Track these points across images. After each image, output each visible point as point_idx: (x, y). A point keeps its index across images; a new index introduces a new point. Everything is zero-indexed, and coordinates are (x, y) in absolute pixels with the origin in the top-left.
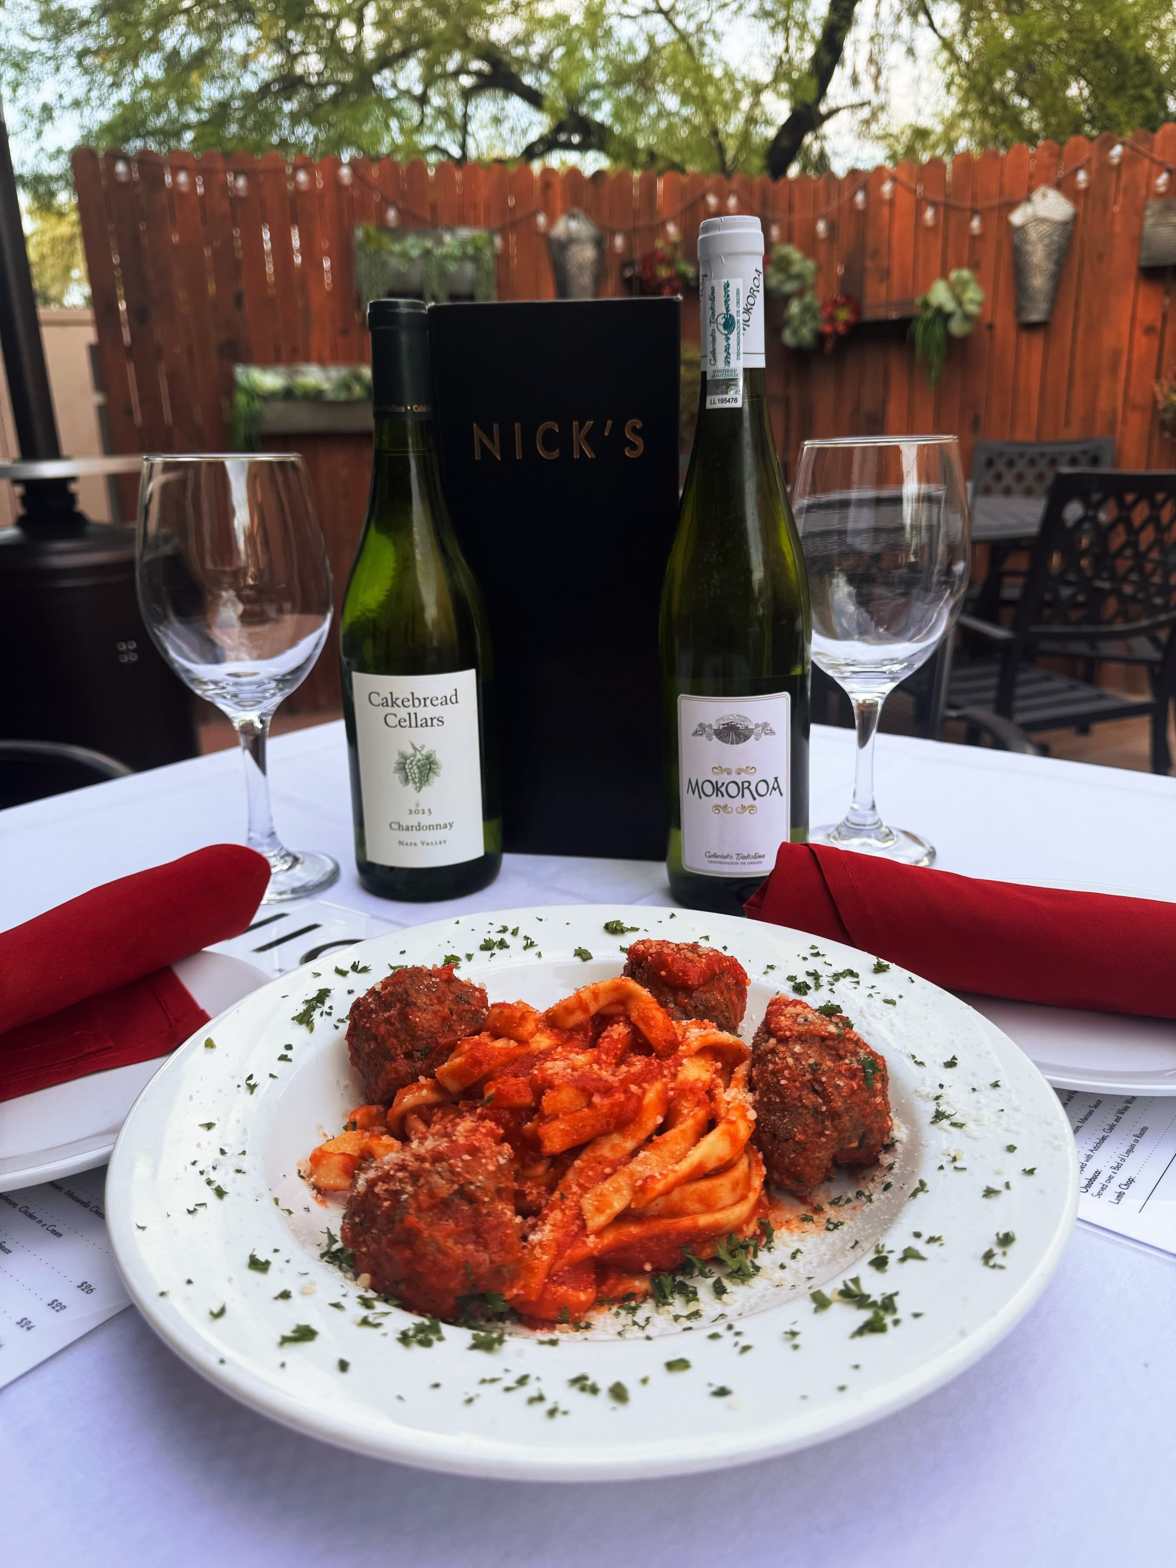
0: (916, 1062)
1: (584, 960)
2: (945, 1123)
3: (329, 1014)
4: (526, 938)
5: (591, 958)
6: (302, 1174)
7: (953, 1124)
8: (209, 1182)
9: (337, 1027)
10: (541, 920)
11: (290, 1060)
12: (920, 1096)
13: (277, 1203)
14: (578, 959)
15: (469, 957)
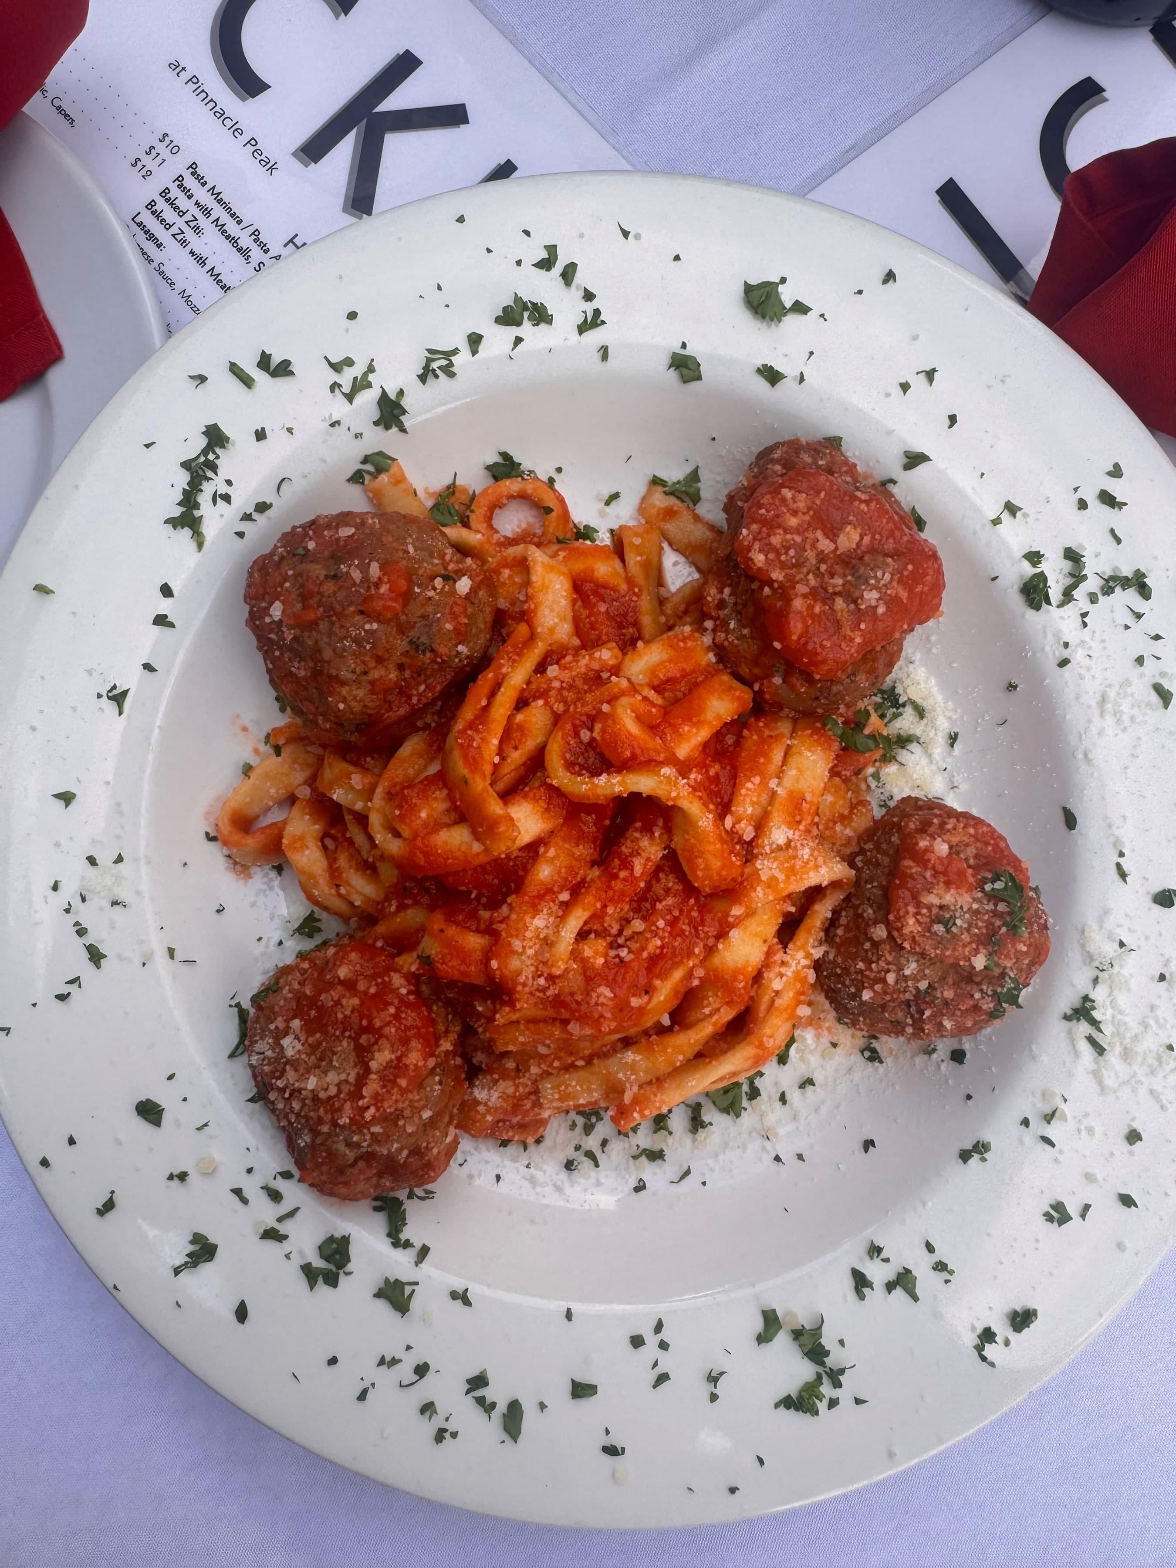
0: (1118, 865)
1: (685, 380)
2: (1084, 1028)
3: (227, 498)
4: (589, 296)
5: (699, 378)
6: (212, 835)
7: (1091, 1040)
8: (81, 932)
9: (241, 535)
10: (626, 234)
11: (172, 625)
12: (1083, 946)
13: (172, 957)
14: (672, 374)
15: (475, 340)
